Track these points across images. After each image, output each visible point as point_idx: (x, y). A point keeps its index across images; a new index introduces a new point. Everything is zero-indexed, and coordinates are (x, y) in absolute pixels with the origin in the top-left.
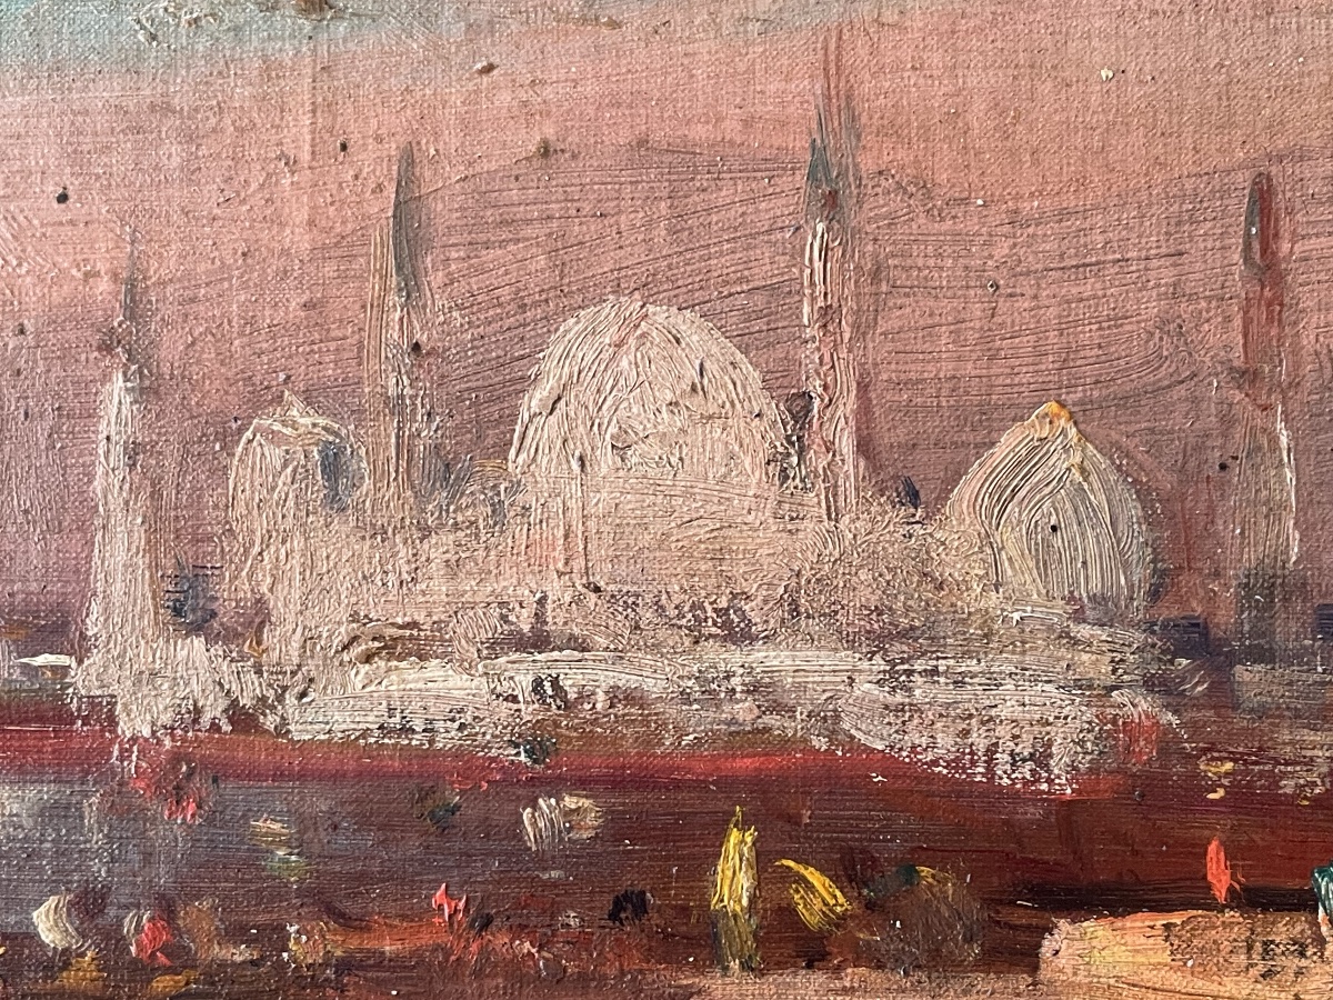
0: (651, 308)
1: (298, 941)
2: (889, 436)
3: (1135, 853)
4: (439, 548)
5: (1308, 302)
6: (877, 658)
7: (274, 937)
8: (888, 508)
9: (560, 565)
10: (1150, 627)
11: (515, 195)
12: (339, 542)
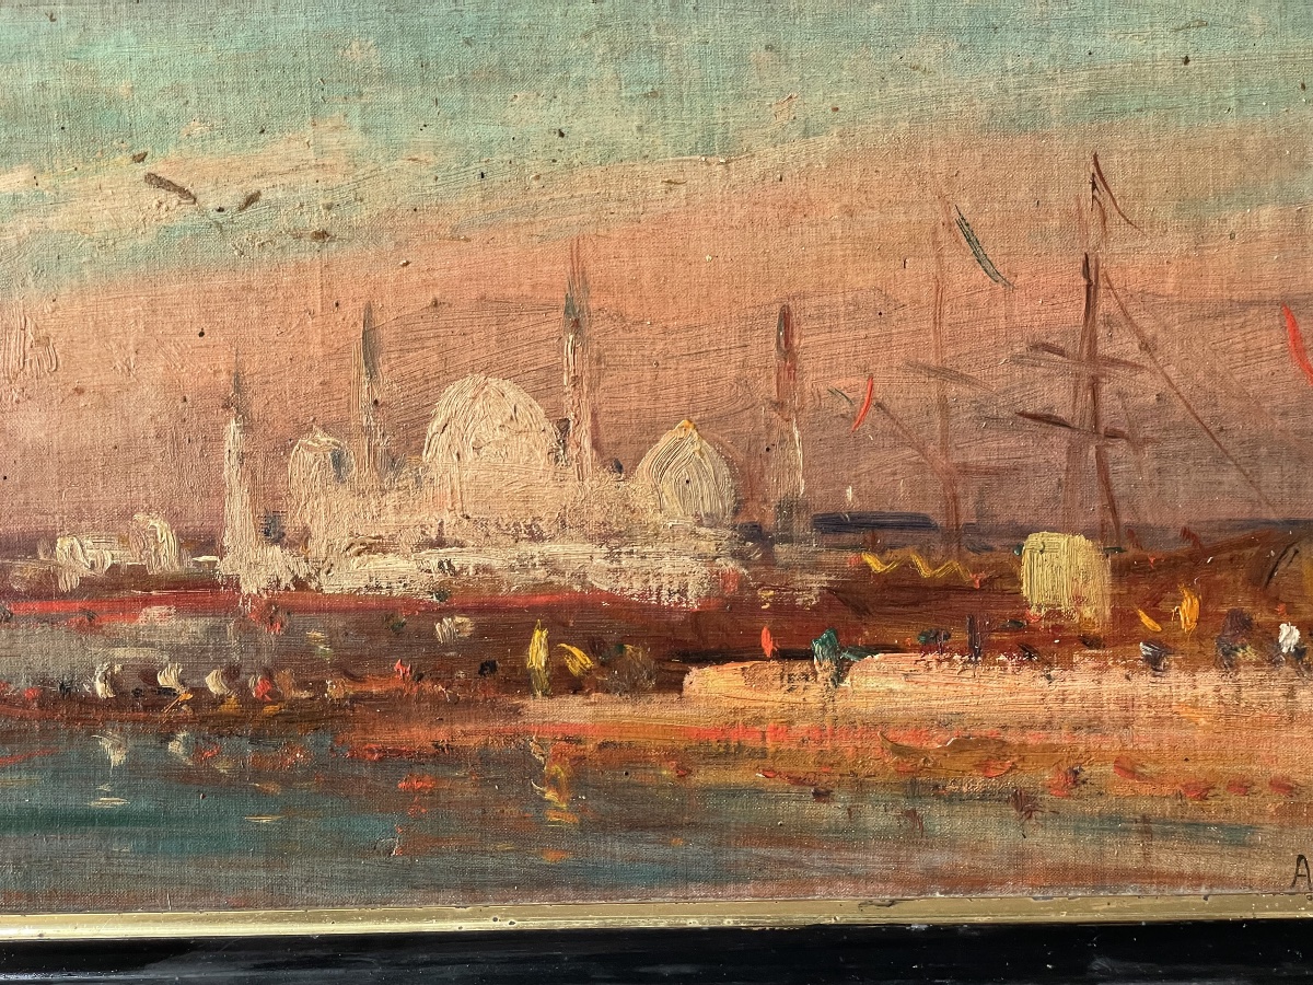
0: (489, 379)
1: (331, 688)
2: (607, 439)
3: (728, 635)
4: (391, 500)
5: (808, 367)
6: (604, 547)
7: (320, 686)
8: (608, 474)
9: (449, 506)
10: (734, 528)
11: (421, 326)
12: (342, 499)
